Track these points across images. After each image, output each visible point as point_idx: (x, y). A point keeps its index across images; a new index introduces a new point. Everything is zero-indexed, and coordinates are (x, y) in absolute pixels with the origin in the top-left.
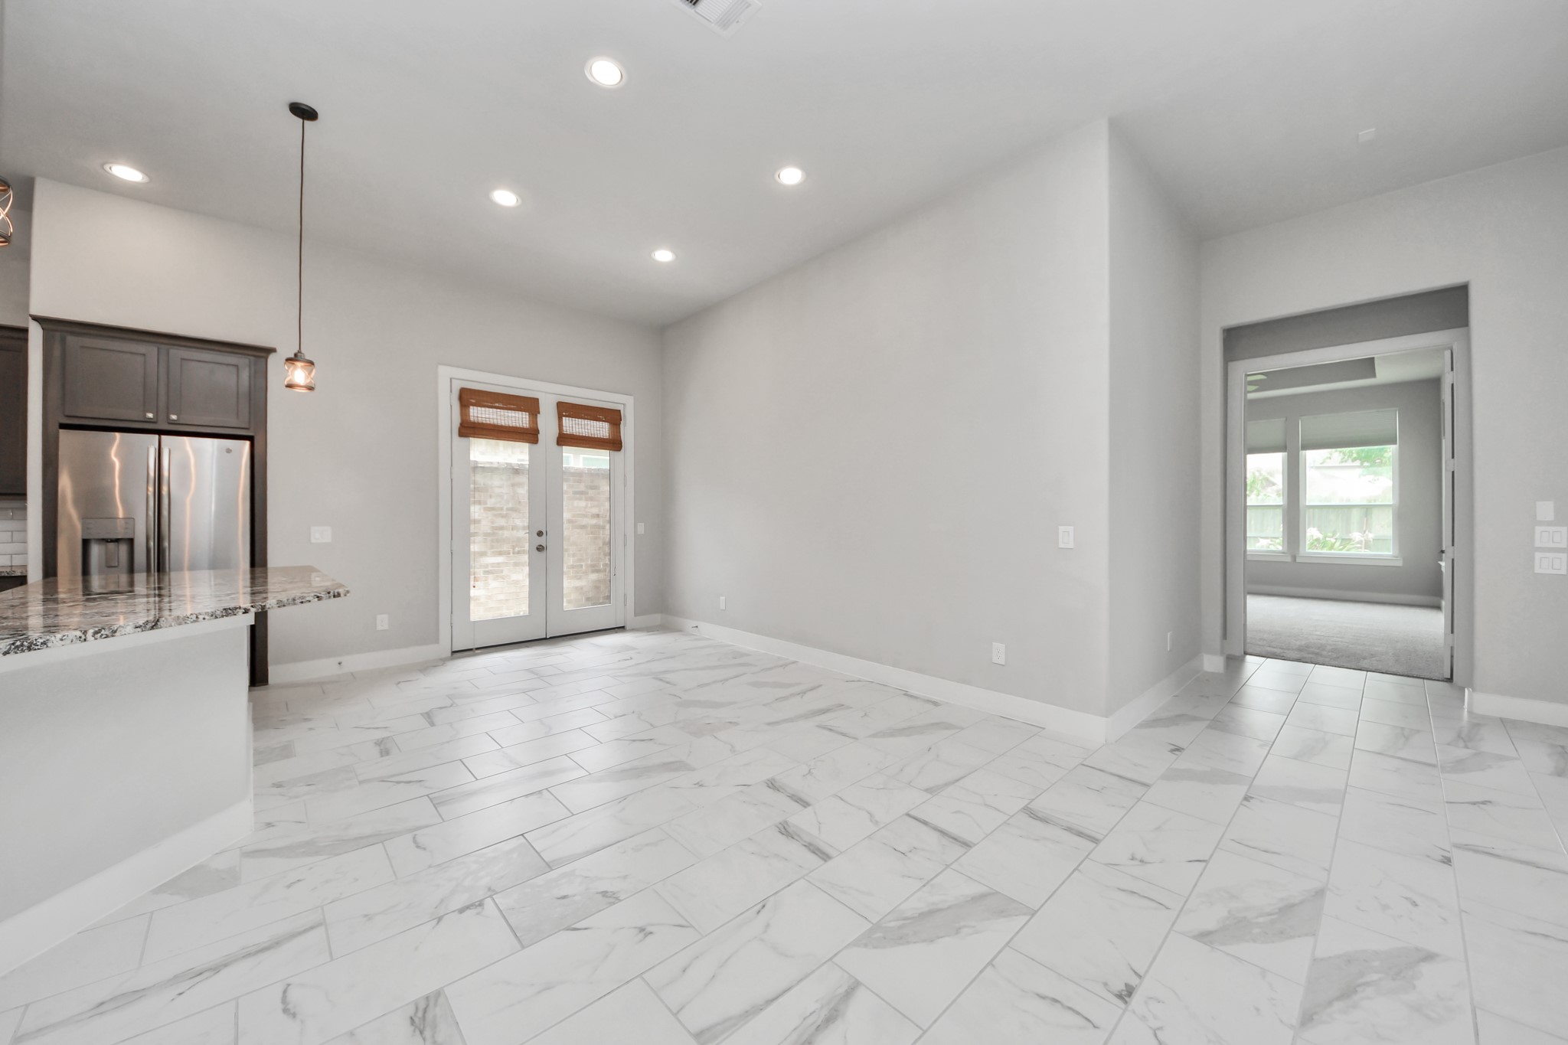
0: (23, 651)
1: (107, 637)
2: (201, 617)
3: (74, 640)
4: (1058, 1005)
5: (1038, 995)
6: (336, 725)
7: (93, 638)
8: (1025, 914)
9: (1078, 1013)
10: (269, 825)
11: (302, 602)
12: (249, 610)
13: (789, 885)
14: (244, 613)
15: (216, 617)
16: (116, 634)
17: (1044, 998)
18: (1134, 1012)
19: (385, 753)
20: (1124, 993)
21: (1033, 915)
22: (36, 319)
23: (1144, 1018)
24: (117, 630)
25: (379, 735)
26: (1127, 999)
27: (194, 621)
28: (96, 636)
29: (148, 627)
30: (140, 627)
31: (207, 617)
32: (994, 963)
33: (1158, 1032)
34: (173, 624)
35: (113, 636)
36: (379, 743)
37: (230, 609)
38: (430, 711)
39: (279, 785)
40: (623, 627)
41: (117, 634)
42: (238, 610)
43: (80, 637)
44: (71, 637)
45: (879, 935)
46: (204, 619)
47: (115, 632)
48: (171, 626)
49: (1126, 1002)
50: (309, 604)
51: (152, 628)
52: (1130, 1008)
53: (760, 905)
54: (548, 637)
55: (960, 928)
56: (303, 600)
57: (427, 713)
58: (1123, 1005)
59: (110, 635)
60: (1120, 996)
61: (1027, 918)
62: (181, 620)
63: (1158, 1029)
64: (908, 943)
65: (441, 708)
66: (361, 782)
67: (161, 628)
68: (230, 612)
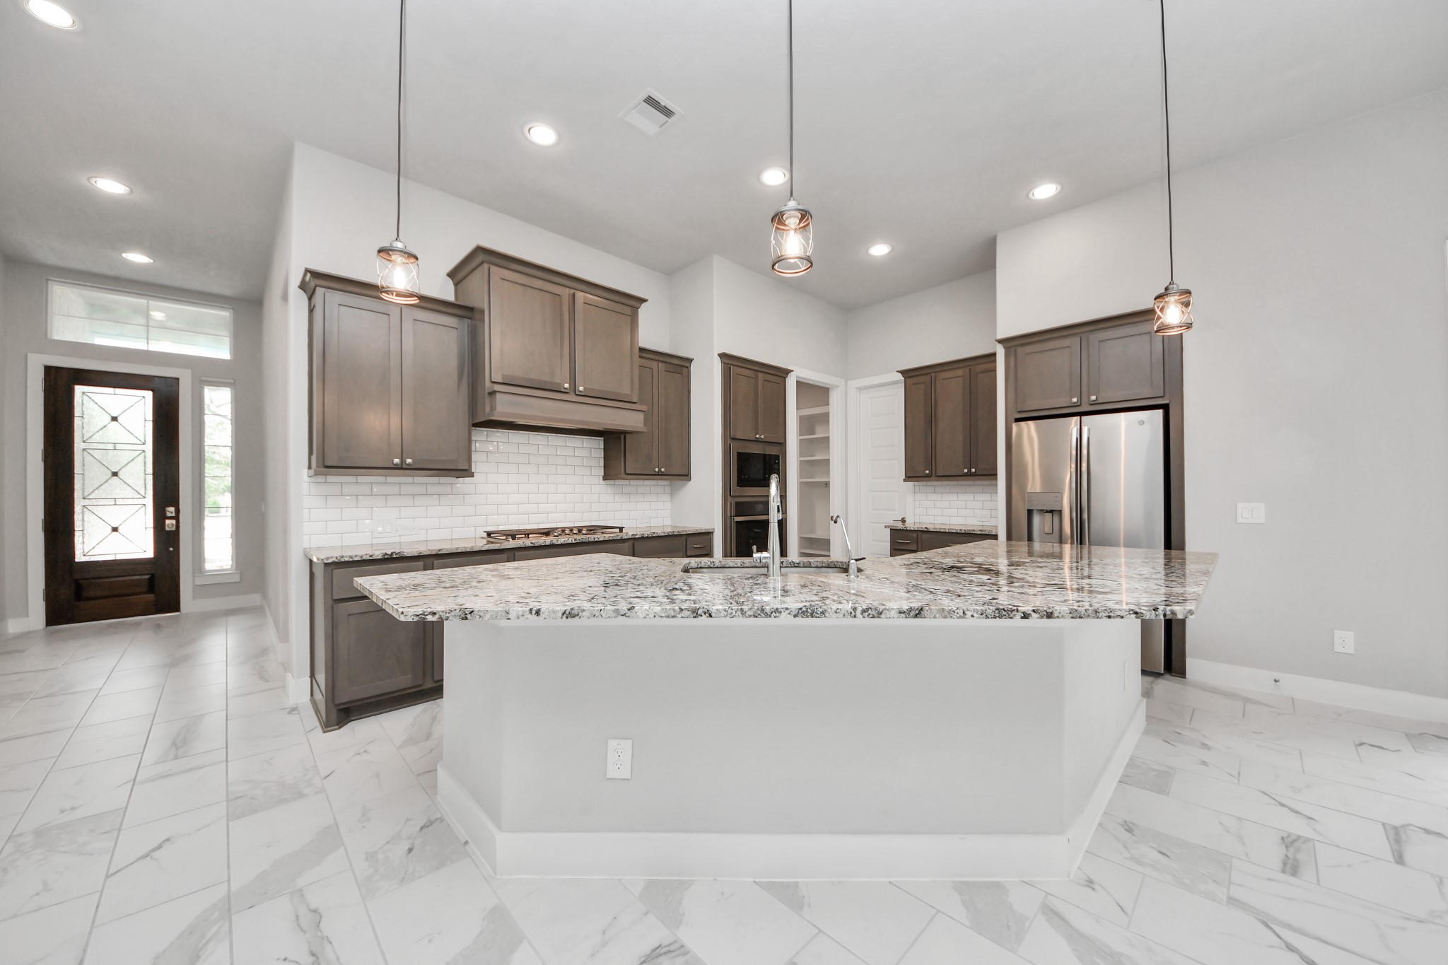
0: (807, 617)
1: (873, 617)
2: (969, 614)
3: (846, 614)
6: (1239, 773)
7: (861, 616)
10: (1090, 883)
11: (1109, 617)
12: (1029, 615)
14: (1022, 618)
15: (987, 617)
16: (881, 616)
19: (1291, 867)
22: (1000, 341)
24: (882, 611)
25: (1297, 827)
27: (960, 617)
28: (864, 614)
29: (912, 614)
30: (904, 612)
31: (975, 615)
34: (937, 616)
35: (879, 617)
36: (1289, 841)
37: (1004, 609)
38: (1403, 826)
39: (1129, 828)
41: (883, 616)
42: (1015, 613)
43: (851, 613)
44: (843, 612)
46: (972, 616)
47: (881, 613)
48: (935, 617)
50: (1119, 620)
51: (916, 616)
56: (1112, 614)
57: (1395, 828)
59: (876, 615)
62: (946, 613)
65: (1428, 832)
66: (1232, 901)
67: (925, 618)
68: (1004, 613)
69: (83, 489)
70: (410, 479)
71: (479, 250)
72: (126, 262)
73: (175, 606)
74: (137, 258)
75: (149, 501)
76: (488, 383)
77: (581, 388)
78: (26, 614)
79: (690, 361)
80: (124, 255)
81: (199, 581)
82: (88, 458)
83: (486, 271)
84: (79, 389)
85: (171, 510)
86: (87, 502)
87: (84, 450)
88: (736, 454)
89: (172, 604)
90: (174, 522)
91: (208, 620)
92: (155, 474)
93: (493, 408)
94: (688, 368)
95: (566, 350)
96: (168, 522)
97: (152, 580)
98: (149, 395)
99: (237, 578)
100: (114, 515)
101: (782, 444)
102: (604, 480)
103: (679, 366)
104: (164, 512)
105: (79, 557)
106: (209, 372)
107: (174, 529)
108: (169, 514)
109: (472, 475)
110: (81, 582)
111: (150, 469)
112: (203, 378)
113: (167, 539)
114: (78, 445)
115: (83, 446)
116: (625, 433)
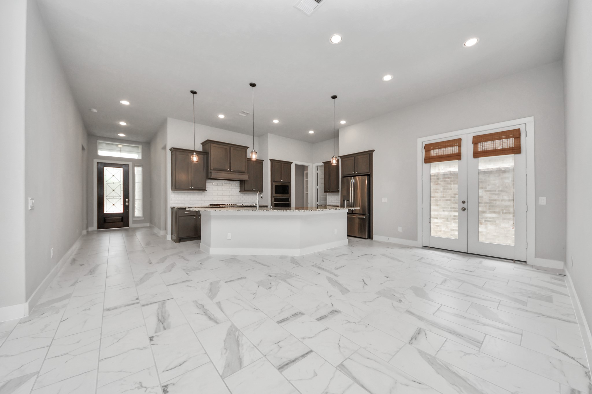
4: (179, 365)
5: (186, 361)
8: (223, 374)
9: (171, 369)
13: (265, 314)
17: (184, 362)
18: (157, 386)
20: (166, 388)
21: (221, 377)
22: (340, 157)
23: (153, 388)
26: (163, 388)
32: (206, 354)
33: (145, 389)
40: (526, 262)
45: (234, 330)
49: (163, 387)
52: (160, 386)
53: (257, 309)
54: (468, 253)
55: (226, 350)
58: (162, 385)
60: (166, 386)
61: (221, 374)
63: (146, 390)
64: (227, 335)
69: (106, 194)
70: (192, 192)
71: (208, 140)
72: (119, 136)
73: (128, 226)
74: (122, 135)
75: (122, 198)
76: (210, 170)
77: (232, 170)
78: (93, 226)
79: (263, 161)
80: (119, 135)
81: (134, 219)
82: (107, 186)
83: (210, 145)
84: (105, 168)
85: (127, 200)
86: (107, 198)
87: (106, 184)
88: (275, 186)
89: (127, 225)
90: (128, 203)
91: (135, 229)
92: (123, 190)
93: (211, 176)
94: (263, 163)
95: (228, 162)
96: (126, 203)
97: (122, 218)
98: (122, 169)
99: (143, 219)
100: (114, 201)
101: (290, 183)
102: (240, 192)
103: (260, 163)
104: (126, 200)
105: (105, 212)
106: (136, 163)
107: (128, 205)
108: (127, 201)
109: (206, 191)
110: (106, 218)
111: (122, 189)
112: (135, 165)
113: (126, 208)
114: (105, 183)
115: (107, 183)
116: (244, 180)
